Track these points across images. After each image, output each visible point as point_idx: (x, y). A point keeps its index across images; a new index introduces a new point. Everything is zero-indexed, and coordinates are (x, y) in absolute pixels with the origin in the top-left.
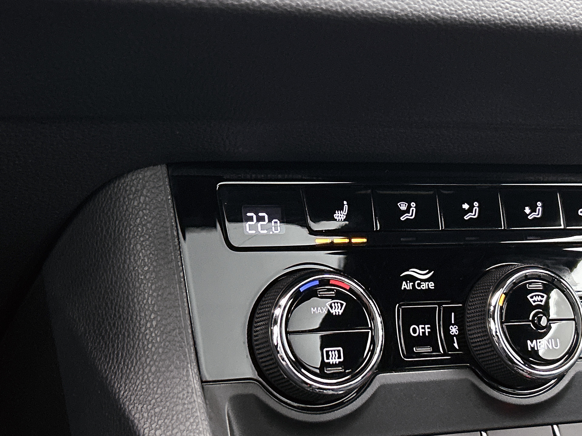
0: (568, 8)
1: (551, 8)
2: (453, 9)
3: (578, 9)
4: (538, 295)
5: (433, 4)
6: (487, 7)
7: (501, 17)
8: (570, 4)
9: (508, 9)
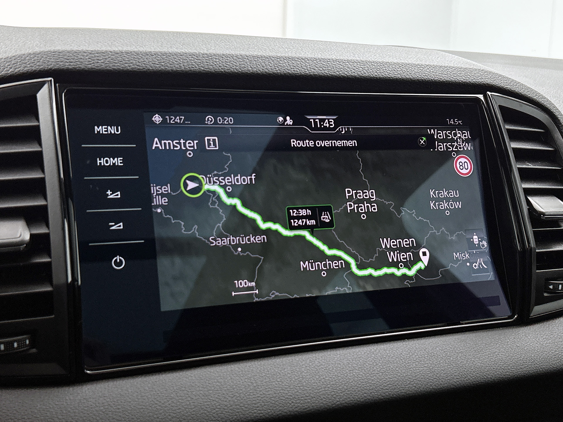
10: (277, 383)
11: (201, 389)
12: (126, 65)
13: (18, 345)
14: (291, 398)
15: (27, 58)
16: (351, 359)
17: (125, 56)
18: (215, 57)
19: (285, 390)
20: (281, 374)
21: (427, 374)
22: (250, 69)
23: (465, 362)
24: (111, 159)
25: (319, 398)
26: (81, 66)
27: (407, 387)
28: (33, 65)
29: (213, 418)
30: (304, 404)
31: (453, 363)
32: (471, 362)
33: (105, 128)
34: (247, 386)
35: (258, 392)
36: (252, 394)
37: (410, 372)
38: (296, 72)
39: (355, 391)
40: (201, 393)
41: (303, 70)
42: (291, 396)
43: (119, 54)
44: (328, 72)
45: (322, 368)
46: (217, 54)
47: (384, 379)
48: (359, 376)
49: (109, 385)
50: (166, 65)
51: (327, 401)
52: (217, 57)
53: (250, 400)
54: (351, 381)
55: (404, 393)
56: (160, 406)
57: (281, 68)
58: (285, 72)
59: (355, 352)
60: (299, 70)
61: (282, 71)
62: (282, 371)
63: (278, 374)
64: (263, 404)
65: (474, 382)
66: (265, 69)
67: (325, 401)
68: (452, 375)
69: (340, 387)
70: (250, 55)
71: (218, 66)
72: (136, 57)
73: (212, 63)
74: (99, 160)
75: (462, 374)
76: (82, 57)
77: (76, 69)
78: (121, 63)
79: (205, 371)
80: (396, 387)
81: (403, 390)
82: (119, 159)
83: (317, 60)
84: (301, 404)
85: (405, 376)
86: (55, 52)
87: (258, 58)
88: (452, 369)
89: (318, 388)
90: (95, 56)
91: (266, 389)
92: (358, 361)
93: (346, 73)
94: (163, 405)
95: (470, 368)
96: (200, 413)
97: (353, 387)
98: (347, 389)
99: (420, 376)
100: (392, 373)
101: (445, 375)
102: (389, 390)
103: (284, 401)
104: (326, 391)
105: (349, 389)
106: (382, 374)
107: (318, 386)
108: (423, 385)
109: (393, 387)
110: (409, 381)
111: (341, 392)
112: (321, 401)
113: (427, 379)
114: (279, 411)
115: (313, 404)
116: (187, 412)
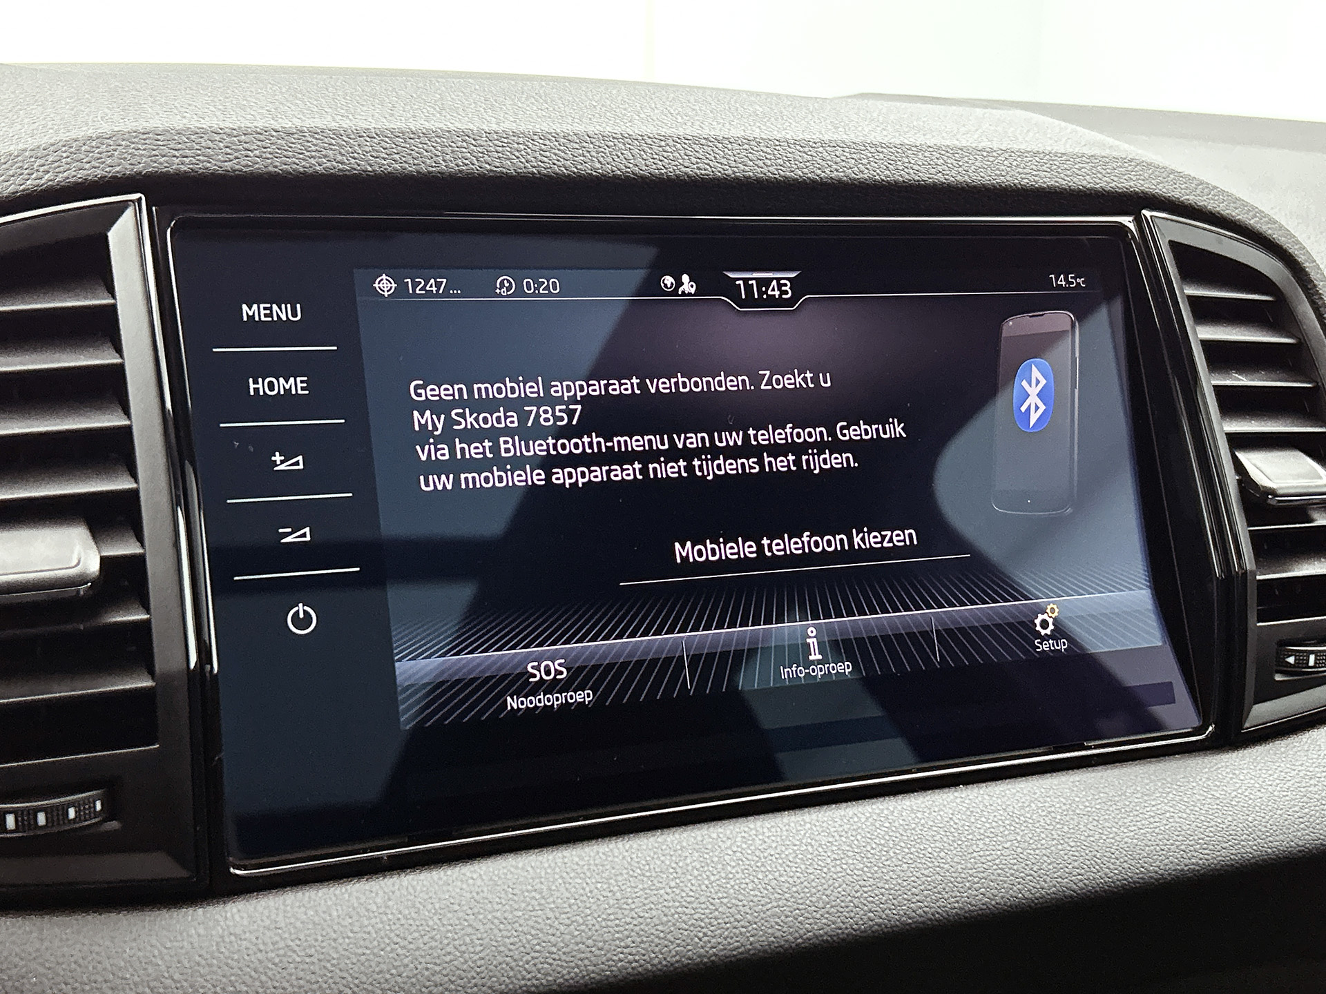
10: (669, 890)
11: (497, 907)
12: (313, 161)
13: (76, 812)
14: (703, 924)
15: (83, 149)
16: (836, 834)
17: (310, 139)
18: (515, 138)
19: (686, 908)
20: (679, 870)
21: (1010, 866)
22: (598, 166)
23: (1097, 837)
24: (281, 380)
25: (766, 924)
26: (209, 165)
27: (965, 894)
28: (98, 165)
29: (524, 973)
30: (732, 938)
31: (1069, 838)
32: (1111, 836)
33: (265, 309)
34: (602, 899)
35: (626, 912)
36: (612, 917)
37: (972, 860)
38: (703, 172)
39: (847, 907)
40: (496, 918)
41: (720, 165)
43: (296, 136)
44: (777, 170)
45: (772, 855)
46: (522, 133)
47: (913, 879)
48: (855, 871)
49: (285, 901)
50: (404, 159)
51: (784, 929)
52: (521, 139)
53: (609, 932)
54: (836, 885)
56: (403, 947)
57: (670, 164)
58: (678, 172)
59: (845, 816)
60: (711, 167)
61: (671, 170)
62: (681, 864)
63: (671, 870)
64: (639, 940)
65: (1118, 883)
66: (631, 166)
67: (779, 930)
68: (1067, 867)
69: (814, 899)
70: (597, 132)
71: (523, 160)
72: (333, 142)
73: (508, 154)
74: (254, 383)
75: (1092, 864)
76: (210, 144)
77: (197, 172)
78: (301, 156)
79: (504, 865)
80: (941, 896)
81: (958, 902)
82: (299, 379)
83: (751, 143)
84: (725, 939)
85: (960, 870)
86: (148, 133)
87: (615, 140)
88: (1066, 852)
89: (763, 902)
90: (240, 141)
91: (644, 905)
92: (852, 838)
93: (819, 172)
94: (411, 946)
95: (1107, 850)
96: (495, 962)
97: (843, 898)
98: (828, 903)
99: (995, 870)
100: (930, 865)
101: (1051, 867)
102: (926, 903)
103: (686, 933)
104: (782, 909)
105: (834, 903)
106: (908, 867)
107: (763, 897)
108: (1003, 890)
109: (933, 897)
110: (969, 881)
111: (816, 909)
112: (770, 931)
113: (1011, 878)
114: (675, 956)
115: (751, 939)
116: (466, 962)
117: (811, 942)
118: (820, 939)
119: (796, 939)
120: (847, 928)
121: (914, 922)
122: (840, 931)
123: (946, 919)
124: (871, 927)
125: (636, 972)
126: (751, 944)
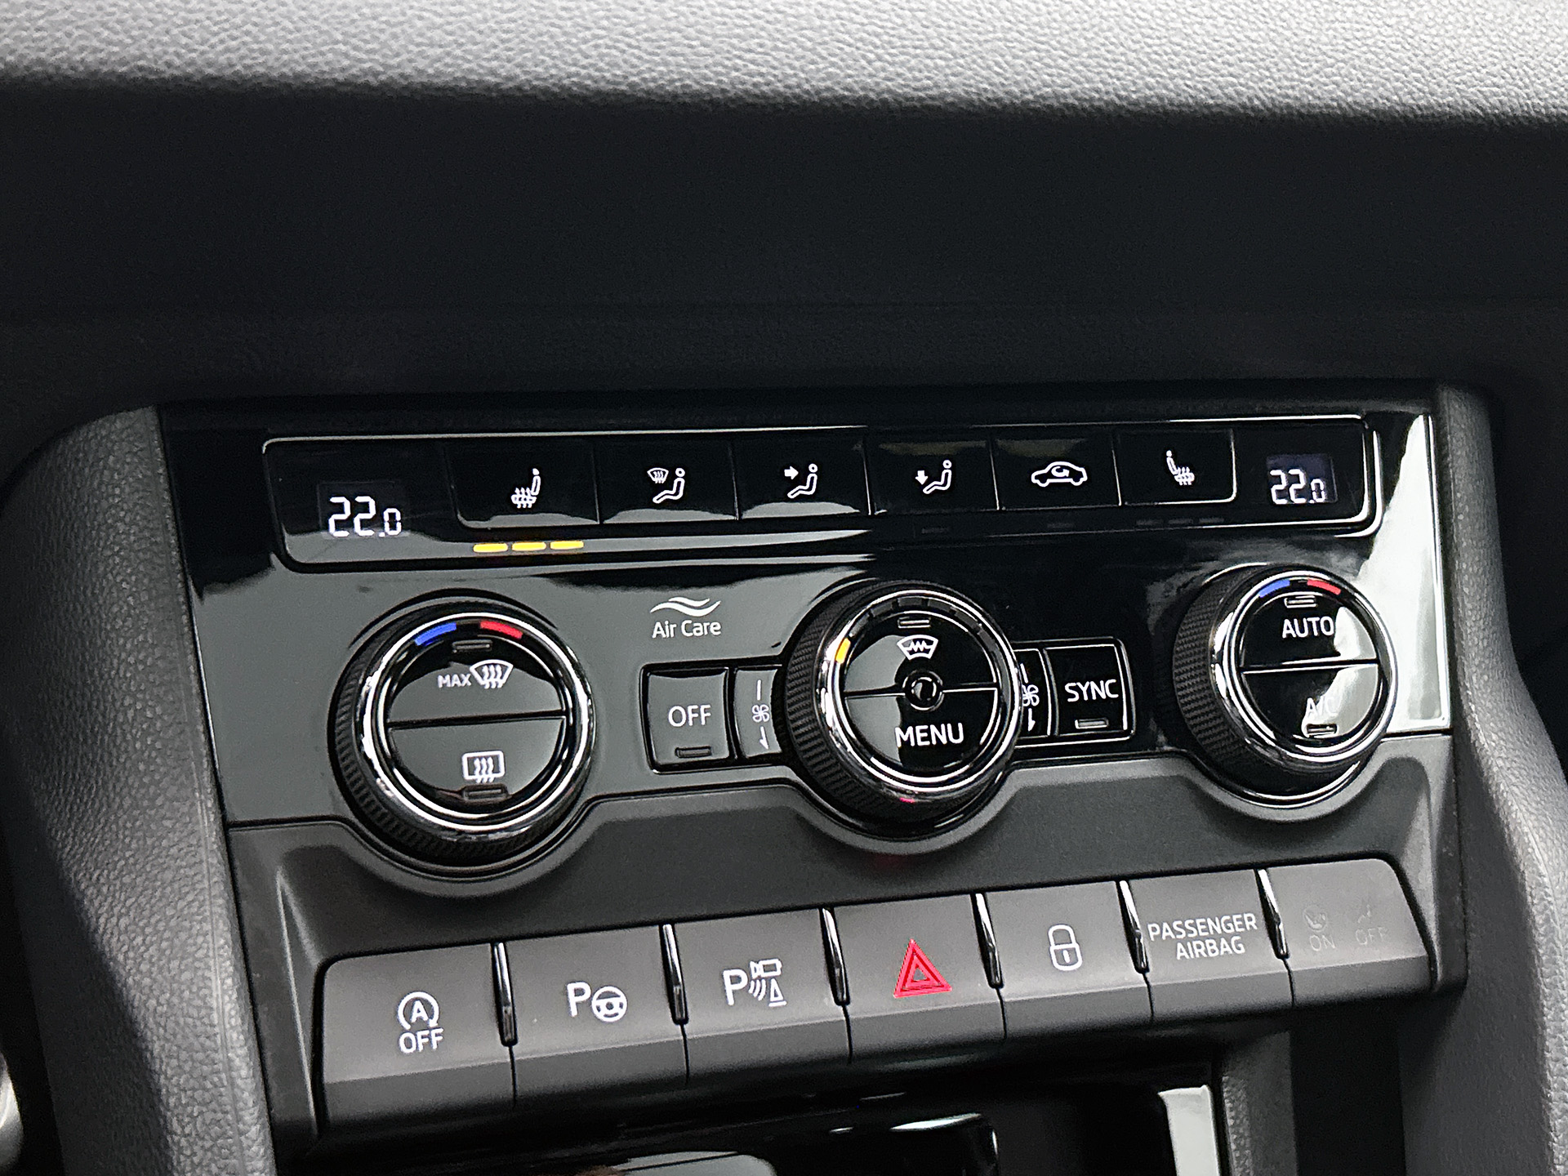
0: (870, 62)
1: (833, 64)
2: (618, 72)
3: (892, 64)
4: (921, 640)
5: (575, 65)
6: (693, 68)
7: (723, 86)
8: (877, 55)
9: (737, 70)
14: (878, 43)
19: (857, 13)
21: (1389, 51)
23: (1536, 36)
25: (979, 61)
27: (1307, 80)
29: (578, 56)
30: (920, 71)
31: (1492, 31)
32: (1559, 40)
37: (1331, 32)
39: (1115, 61)
42: (877, 35)
47: (1231, 40)
51: (1008, 75)
53: (725, 24)
54: (1105, 26)
55: (1296, 98)
64: (770, 44)
65: (1553, 110)
67: (998, 74)
68: (1478, 71)
69: (1065, 40)
75: (1518, 73)
80: (1267, 74)
81: (1293, 88)
84: (910, 70)
85: (1307, 42)
88: (1482, 48)
89: (980, 29)
95: (1549, 59)
96: (532, 31)
97: (1112, 48)
98: (1086, 50)
99: (1365, 53)
100: (1262, 26)
101: (1453, 65)
102: (1242, 81)
103: (847, 49)
104: (1010, 45)
105: (1095, 52)
106: (1226, 23)
107: (982, 21)
108: (1369, 85)
109: (1257, 74)
110: (1317, 61)
111: (1064, 55)
112: (984, 73)
113: (1387, 69)
114: (824, 80)
115: (953, 79)
116: (485, 20)
117: (1047, 103)
118: (1062, 100)
119: (1024, 92)
120: (1107, 93)
121: (1218, 105)
122: (1097, 96)
123: (1268, 109)
124: (1146, 98)
125: (757, 91)
126: (950, 86)
